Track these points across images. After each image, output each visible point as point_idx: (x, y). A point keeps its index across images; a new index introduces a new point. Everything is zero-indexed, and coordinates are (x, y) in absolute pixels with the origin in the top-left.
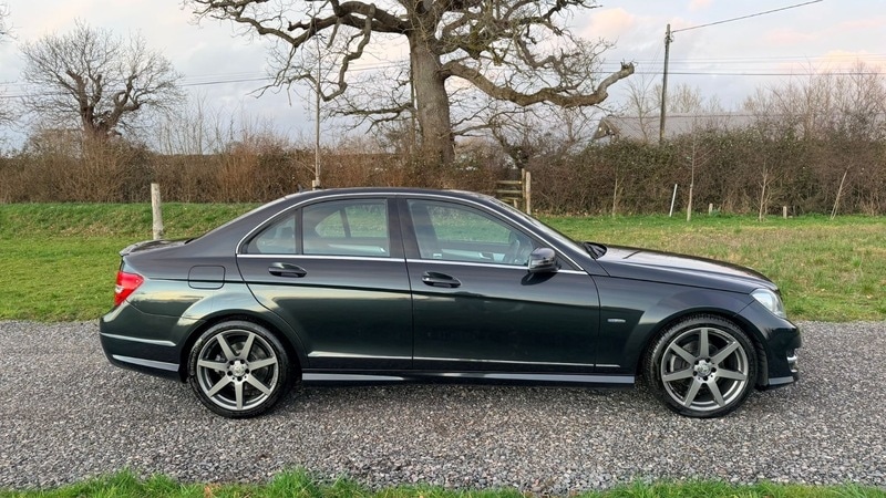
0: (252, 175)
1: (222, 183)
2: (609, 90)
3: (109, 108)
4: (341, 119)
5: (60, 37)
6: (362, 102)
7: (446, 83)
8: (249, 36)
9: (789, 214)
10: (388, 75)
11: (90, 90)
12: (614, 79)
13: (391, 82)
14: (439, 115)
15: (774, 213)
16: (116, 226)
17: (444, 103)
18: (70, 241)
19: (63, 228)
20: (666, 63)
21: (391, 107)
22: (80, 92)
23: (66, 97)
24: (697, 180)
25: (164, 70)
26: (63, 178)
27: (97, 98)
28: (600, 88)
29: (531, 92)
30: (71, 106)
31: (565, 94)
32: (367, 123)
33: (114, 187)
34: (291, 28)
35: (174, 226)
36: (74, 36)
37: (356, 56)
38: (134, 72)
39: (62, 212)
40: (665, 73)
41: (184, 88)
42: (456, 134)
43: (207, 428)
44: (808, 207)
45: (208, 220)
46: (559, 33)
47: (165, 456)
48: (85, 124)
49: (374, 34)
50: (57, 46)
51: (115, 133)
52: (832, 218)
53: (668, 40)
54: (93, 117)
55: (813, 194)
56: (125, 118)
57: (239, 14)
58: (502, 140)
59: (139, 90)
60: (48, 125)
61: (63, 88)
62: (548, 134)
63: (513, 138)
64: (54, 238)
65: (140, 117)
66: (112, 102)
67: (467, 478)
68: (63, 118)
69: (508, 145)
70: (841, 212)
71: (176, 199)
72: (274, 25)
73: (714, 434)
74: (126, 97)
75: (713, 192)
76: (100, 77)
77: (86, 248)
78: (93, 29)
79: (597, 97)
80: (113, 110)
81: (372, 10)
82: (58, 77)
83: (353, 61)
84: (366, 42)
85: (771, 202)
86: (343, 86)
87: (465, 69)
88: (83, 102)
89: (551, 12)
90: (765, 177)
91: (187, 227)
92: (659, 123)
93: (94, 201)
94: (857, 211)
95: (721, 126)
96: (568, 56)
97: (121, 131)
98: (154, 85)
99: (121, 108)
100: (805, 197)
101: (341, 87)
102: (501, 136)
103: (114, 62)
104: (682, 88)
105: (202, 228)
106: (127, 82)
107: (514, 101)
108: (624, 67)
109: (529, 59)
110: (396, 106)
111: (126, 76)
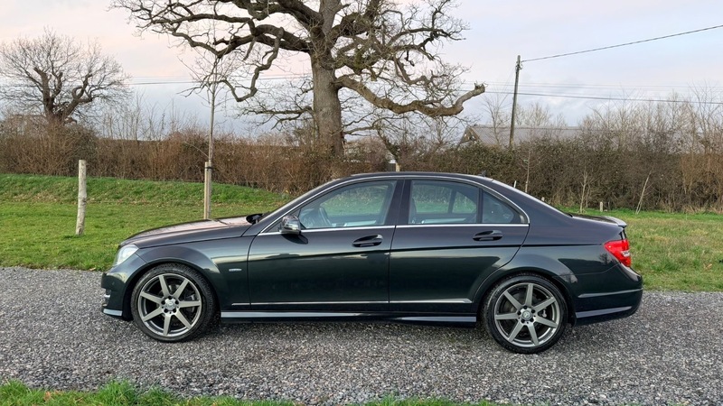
0: (176, 159)
1: (151, 164)
2: (464, 105)
3: (67, 100)
4: (252, 117)
5: (31, 41)
6: (270, 104)
7: (340, 92)
8: (182, 47)
9: (604, 208)
10: (294, 84)
11: (52, 84)
12: (469, 96)
13: (295, 90)
14: (333, 117)
15: (593, 207)
16: (59, 195)
17: (337, 108)
18: (18, 205)
19: (16, 194)
20: (516, 86)
21: (294, 109)
22: (44, 86)
23: (32, 89)
24: (532, 178)
25: (115, 71)
26: (20, 154)
27: (58, 91)
28: (457, 103)
29: (405, 103)
30: (36, 97)
31: (431, 106)
32: (274, 121)
33: (63, 163)
34: (216, 43)
35: (107, 196)
36: (43, 42)
37: (266, 67)
38: (90, 71)
39: (15, 182)
40: (515, 94)
41: (130, 87)
42: (346, 133)
43: (72, 350)
44: (620, 203)
45: (136, 193)
46: (432, 58)
47: (30, 370)
48: (46, 111)
49: (281, 51)
50: (28, 48)
51: (71, 120)
52: (637, 213)
53: (518, 68)
54: (53, 106)
55: (624, 193)
56: (81, 108)
57: (175, 30)
58: (385, 140)
59: (93, 86)
60: (15, 111)
61: (30, 82)
62: (422, 137)
63: (394, 139)
64: (7, 202)
65: (93, 108)
66: (71, 95)
67: (262, 393)
68: (29, 106)
69: (390, 144)
70: (645, 208)
71: (113, 175)
72: (203, 40)
73: (468, 367)
74: (82, 92)
75: (545, 188)
76: (61, 74)
77: (31, 211)
78: (58, 35)
79: (455, 110)
80: (70, 101)
81: (281, 33)
82: (27, 72)
83: (263, 71)
84: (274, 57)
85: (590, 198)
86: (254, 90)
87: (354, 82)
88: (46, 93)
89: (425, 42)
90: (585, 177)
91: (118, 198)
92: (509, 132)
93: (44, 174)
94: (657, 208)
95: (554, 137)
96: (437, 77)
97: (76, 118)
98: (106, 83)
99: (77, 101)
100: (617, 195)
101: (252, 91)
102: (385, 137)
103: (74, 63)
104: (535, 106)
105: (130, 199)
106: (84, 79)
107: (391, 109)
108: (477, 87)
109: (405, 77)
110: (298, 109)
111: (83, 75)
